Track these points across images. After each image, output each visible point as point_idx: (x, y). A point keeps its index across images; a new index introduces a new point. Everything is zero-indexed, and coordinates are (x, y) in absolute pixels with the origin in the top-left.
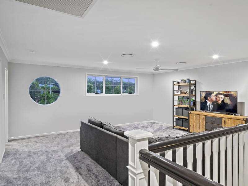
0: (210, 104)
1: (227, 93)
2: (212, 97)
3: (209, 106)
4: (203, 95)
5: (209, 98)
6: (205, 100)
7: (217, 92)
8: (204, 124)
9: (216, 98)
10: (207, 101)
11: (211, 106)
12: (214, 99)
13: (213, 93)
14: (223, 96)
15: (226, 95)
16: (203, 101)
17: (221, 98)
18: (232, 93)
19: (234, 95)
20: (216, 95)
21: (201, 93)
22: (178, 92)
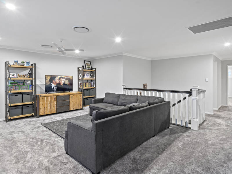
0: (54, 86)
1: (67, 77)
2: (56, 80)
3: (54, 88)
4: (48, 78)
5: (53, 81)
6: (50, 83)
7: (60, 77)
8: (56, 103)
9: (59, 81)
10: (52, 83)
11: (55, 88)
12: (58, 82)
13: (57, 77)
14: (64, 79)
15: (66, 78)
16: (48, 84)
17: (63, 81)
18: (70, 77)
19: (71, 79)
20: (60, 79)
21: (46, 77)
22: (13, 75)
